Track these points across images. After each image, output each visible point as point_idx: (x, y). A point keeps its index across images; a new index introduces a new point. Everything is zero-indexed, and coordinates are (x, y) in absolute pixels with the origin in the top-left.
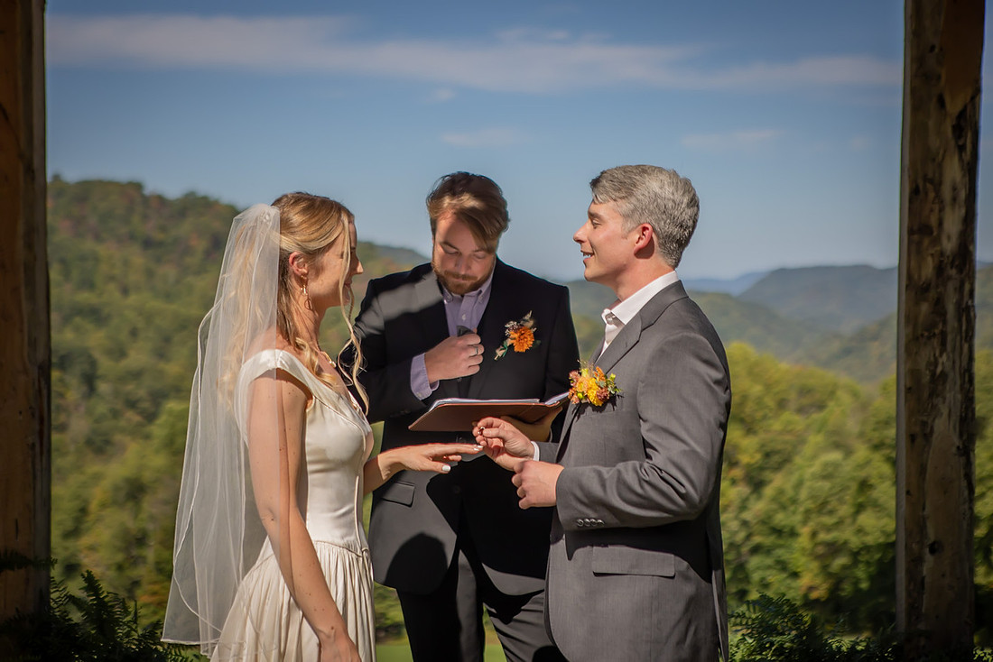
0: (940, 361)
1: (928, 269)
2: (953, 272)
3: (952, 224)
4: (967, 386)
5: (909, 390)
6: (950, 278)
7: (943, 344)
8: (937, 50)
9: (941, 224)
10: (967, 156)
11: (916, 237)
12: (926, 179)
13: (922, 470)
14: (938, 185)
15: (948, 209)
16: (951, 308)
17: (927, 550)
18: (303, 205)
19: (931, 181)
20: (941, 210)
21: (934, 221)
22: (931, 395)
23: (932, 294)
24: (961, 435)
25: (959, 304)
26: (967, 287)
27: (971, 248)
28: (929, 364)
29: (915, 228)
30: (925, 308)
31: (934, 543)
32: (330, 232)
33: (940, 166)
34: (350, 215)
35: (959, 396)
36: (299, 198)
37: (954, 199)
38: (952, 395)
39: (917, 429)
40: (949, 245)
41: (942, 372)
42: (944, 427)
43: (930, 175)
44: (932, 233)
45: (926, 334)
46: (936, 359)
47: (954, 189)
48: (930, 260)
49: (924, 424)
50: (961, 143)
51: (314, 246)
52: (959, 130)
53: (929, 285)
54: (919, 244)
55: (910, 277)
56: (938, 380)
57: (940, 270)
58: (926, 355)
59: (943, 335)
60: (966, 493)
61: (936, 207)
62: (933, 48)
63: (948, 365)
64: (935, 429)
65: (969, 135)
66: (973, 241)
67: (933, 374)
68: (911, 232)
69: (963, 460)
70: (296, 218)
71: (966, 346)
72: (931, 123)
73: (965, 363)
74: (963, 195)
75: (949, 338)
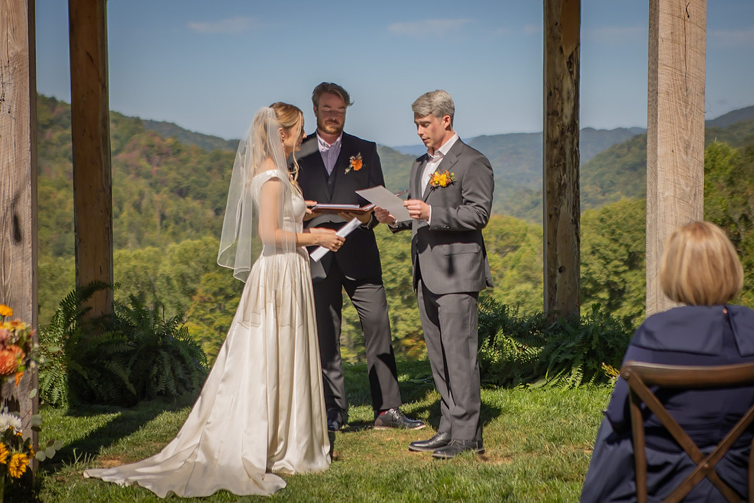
0: (563, 177)
1: (557, 133)
2: (569, 134)
3: (568, 111)
4: (576, 189)
5: (548, 192)
6: (567, 137)
7: (564, 169)
8: (558, 25)
9: (562, 110)
10: (574, 77)
11: (550, 117)
12: (555, 88)
13: (555, 232)
14: (561, 92)
15: (565, 103)
16: (568, 152)
17: (558, 271)
18: (283, 108)
19: (558, 90)
20: (562, 103)
21: (559, 110)
22: (559, 195)
23: (559, 145)
24: (573, 214)
25: (572, 149)
26: (575, 141)
27: (577, 122)
28: (558, 179)
29: (551, 112)
30: (556, 152)
31: (561, 267)
32: (294, 119)
33: (561, 81)
34: (302, 113)
35: (572, 195)
36: (281, 105)
37: (569, 98)
38: (569, 194)
39: (552, 212)
40: (567, 121)
41: (564, 183)
42: (565, 210)
43: (557, 86)
44: (558, 115)
45: (556, 165)
46: (561, 177)
47: (568, 93)
48: (557, 127)
49: (556, 209)
50: (571, 70)
51: (288, 125)
52: (570, 64)
53: (557, 141)
54: (552, 120)
55: (548, 137)
56: (562, 187)
57: (562, 133)
58: (556, 174)
59: (564, 164)
60: (576, 242)
61: (560, 102)
62: (557, 24)
63: (567, 180)
64: (561, 211)
65: (575, 66)
66: (578, 118)
67: (560, 184)
68: (548, 114)
69: (574, 226)
70: (280, 113)
71: (575, 170)
72: (557, 61)
73: (575, 179)
74: (572, 96)
75: (567, 166)
